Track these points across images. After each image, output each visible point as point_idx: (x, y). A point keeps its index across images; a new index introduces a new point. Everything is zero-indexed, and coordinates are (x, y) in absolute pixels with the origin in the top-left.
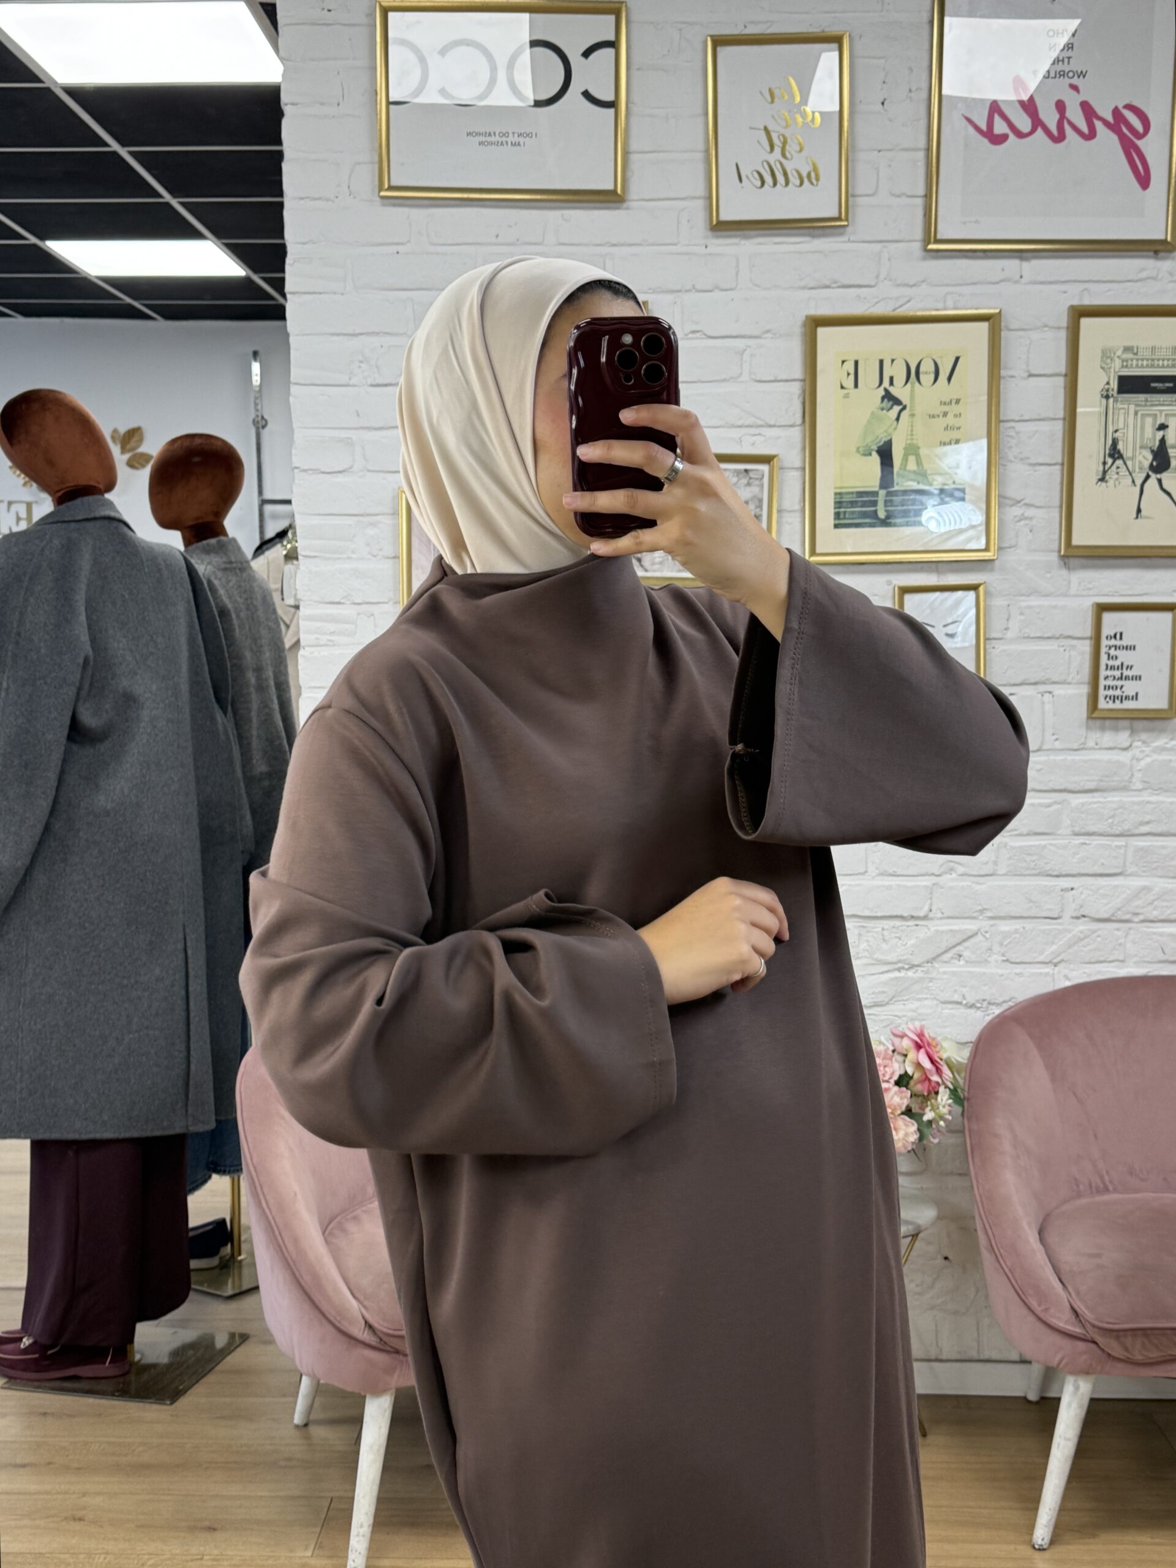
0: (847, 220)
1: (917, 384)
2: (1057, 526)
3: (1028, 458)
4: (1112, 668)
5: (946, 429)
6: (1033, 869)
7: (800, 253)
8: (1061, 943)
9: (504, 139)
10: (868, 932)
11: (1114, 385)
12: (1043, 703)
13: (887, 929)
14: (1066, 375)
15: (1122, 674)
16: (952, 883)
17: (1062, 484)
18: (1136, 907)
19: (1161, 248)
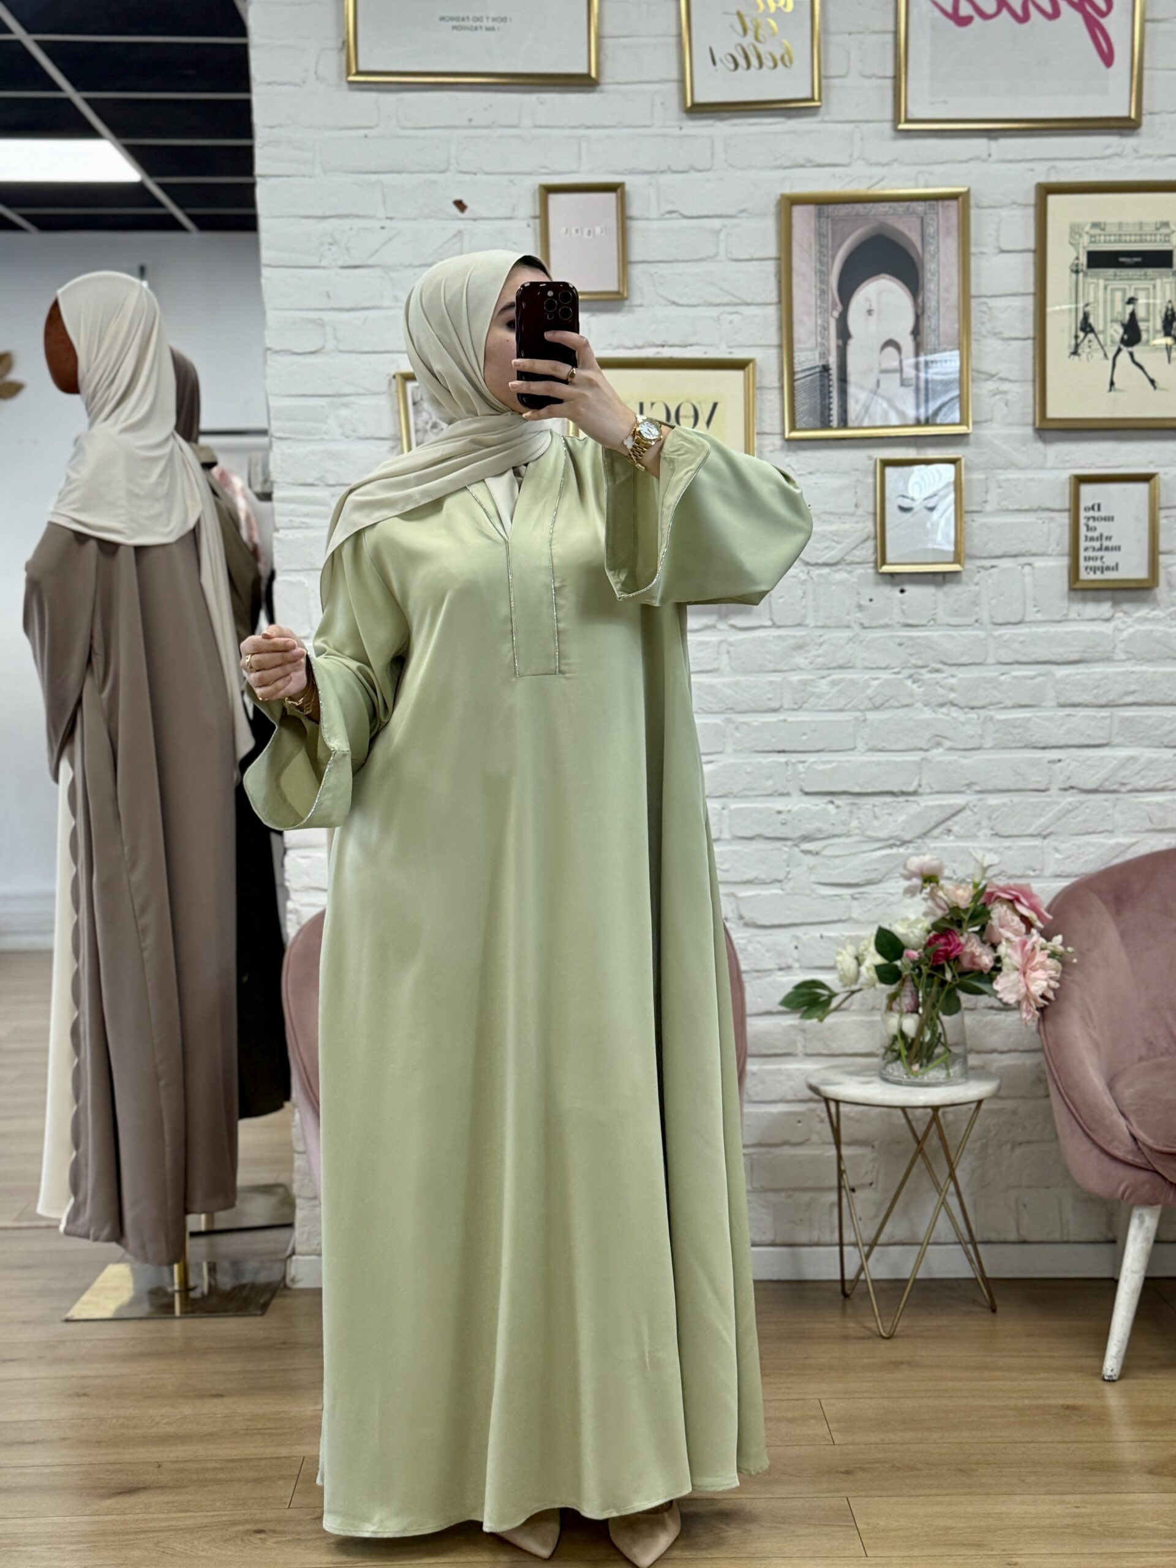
0: (820, 100)
2: (1031, 399)
3: (1001, 333)
4: (1092, 539)
6: (1019, 742)
7: (774, 133)
8: (1050, 815)
9: (478, 24)
10: (859, 809)
11: (1084, 260)
12: (1023, 575)
13: (877, 806)
14: (1035, 251)
15: (1101, 545)
16: (939, 759)
17: (1034, 358)
18: (1124, 777)
19: (1124, 126)
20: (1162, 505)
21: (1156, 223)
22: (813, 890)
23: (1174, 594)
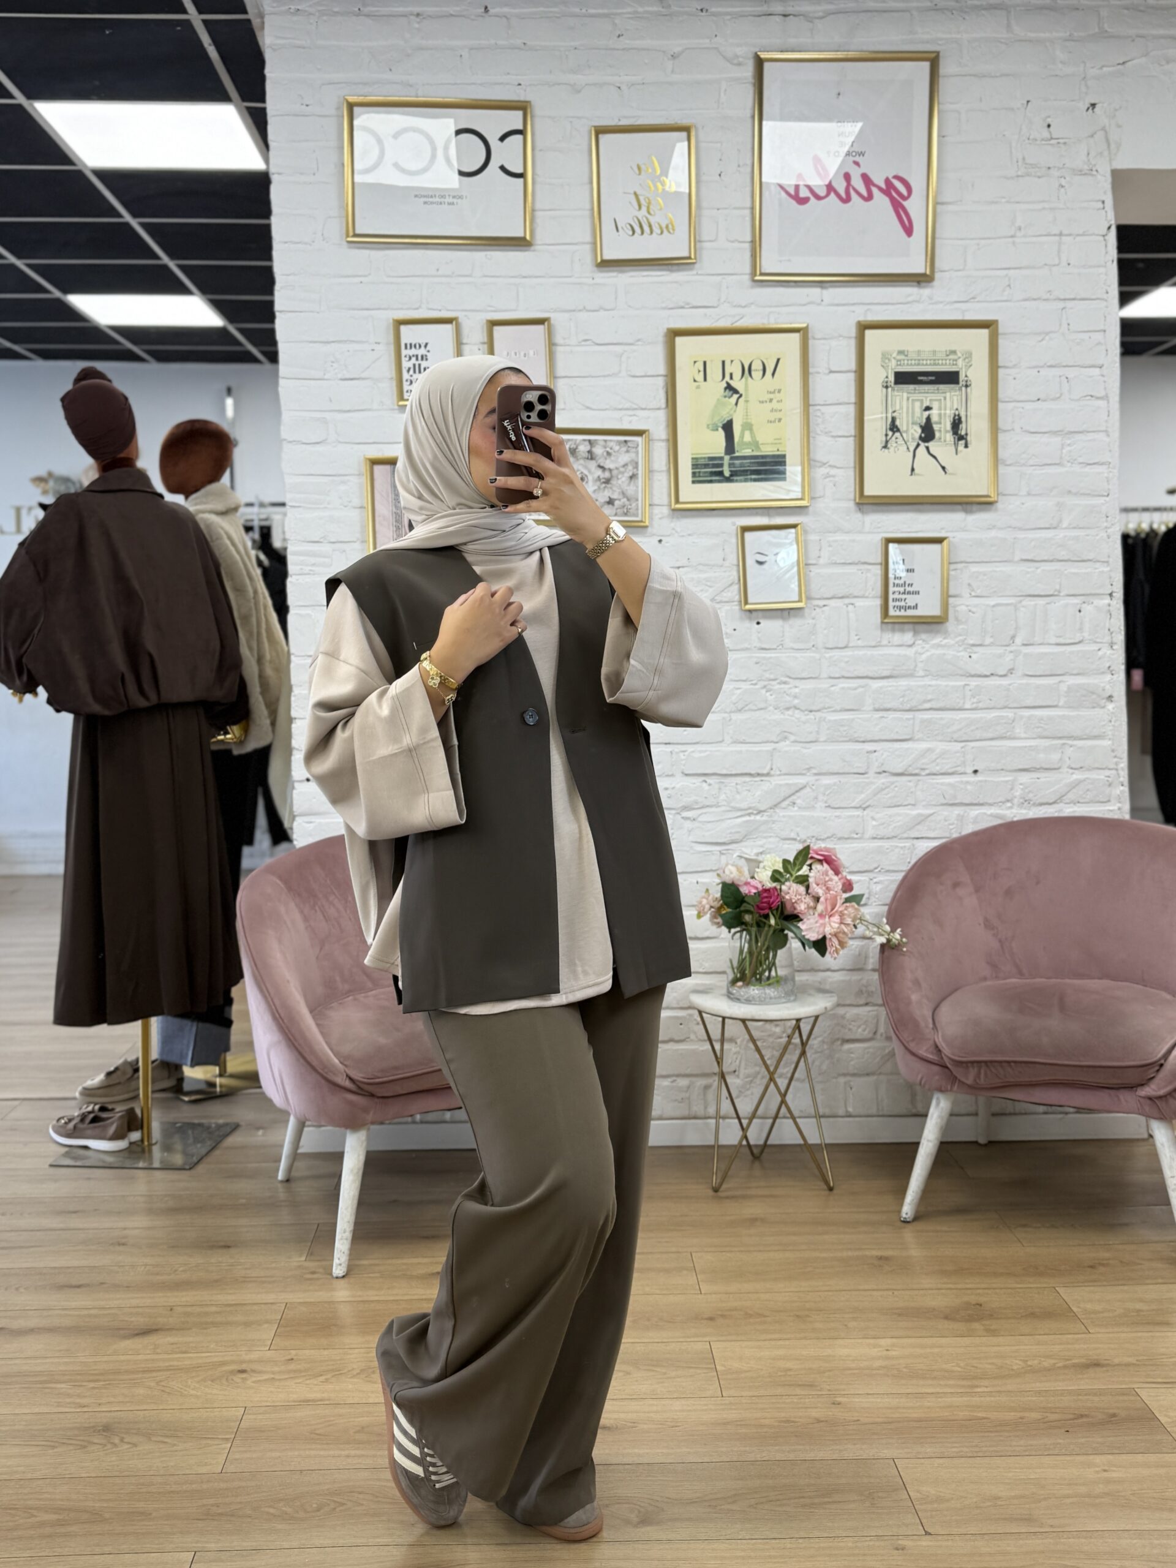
0: (695, 258)
1: (749, 378)
2: (853, 481)
3: (830, 432)
4: (898, 585)
5: (772, 411)
6: (845, 737)
7: (662, 283)
8: (868, 792)
9: (442, 200)
10: (726, 786)
11: (892, 378)
12: (848, 612)
13: (739, 784)
14: (855, 372)
15: (905, 590)
16: (787, 749)
17: (855, 451)
18: (923, 764)
19: (921, 280)
20: (951, 561)
21: (946, 351)
22: (691, 847)
23: (961, 627)
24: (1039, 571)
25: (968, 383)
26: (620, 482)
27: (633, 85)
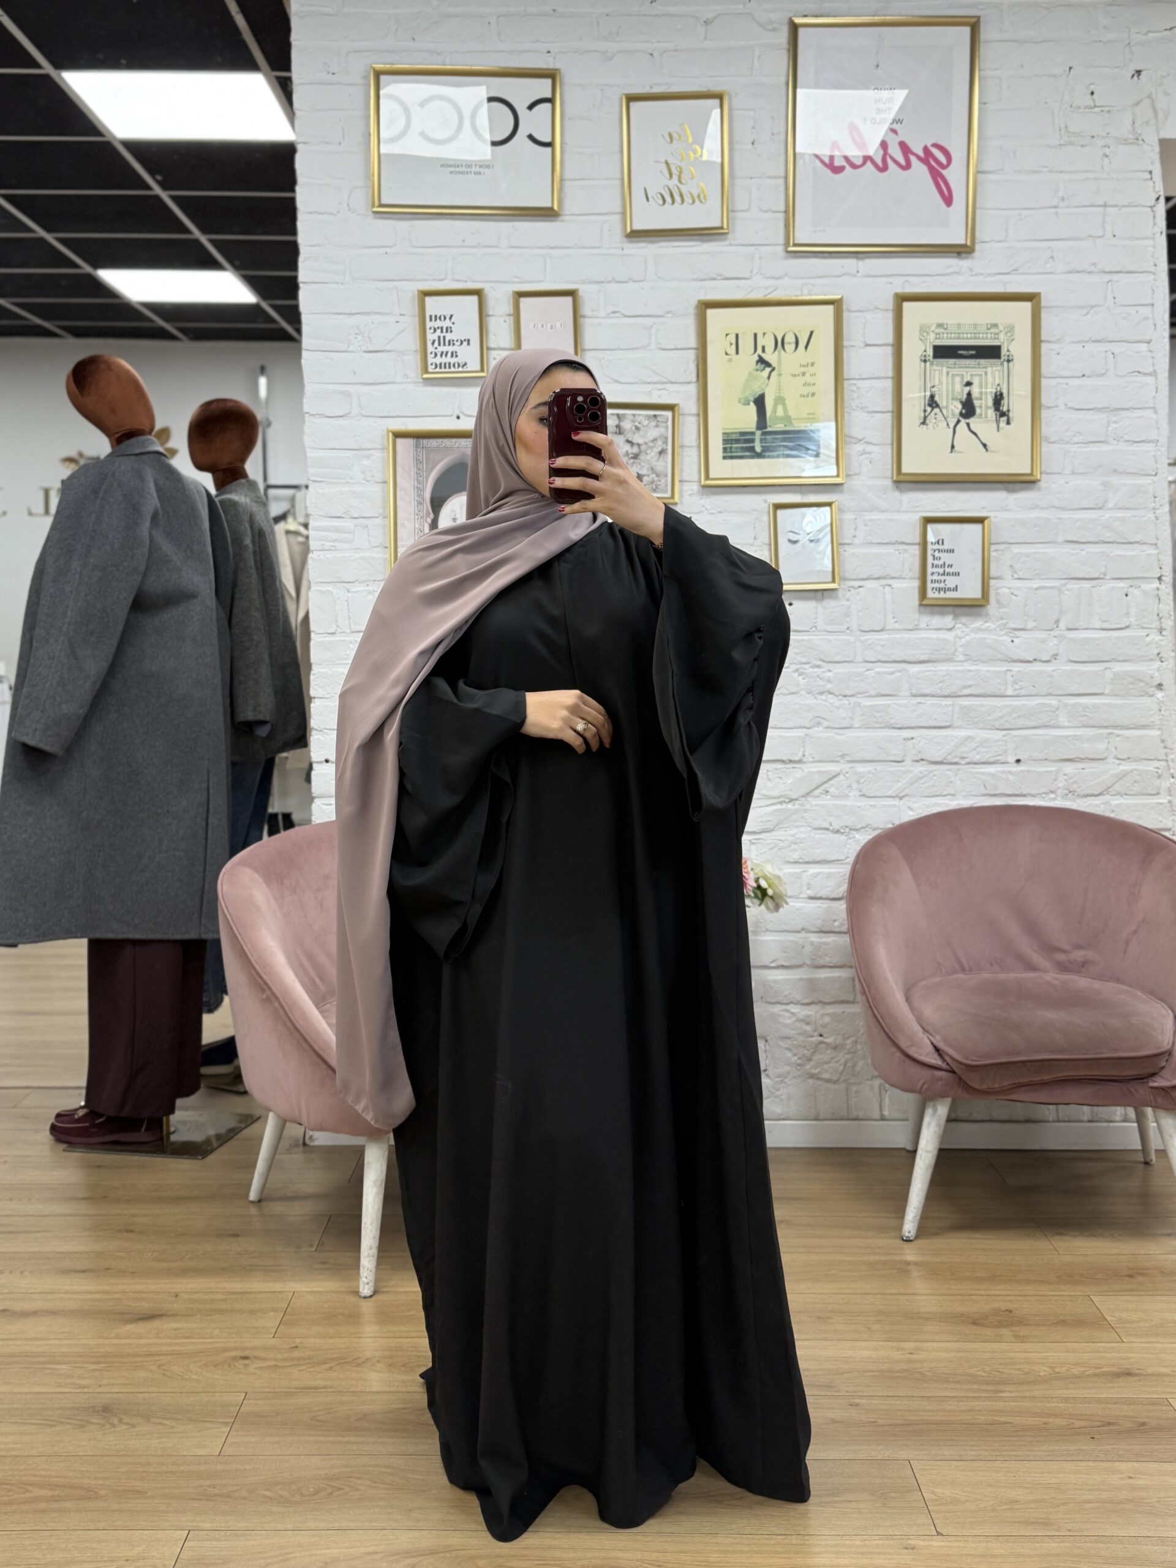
0: (728, 228)
1: (782, 352)
2: (890, 458)
3: (866, 407)
4: (937, 566)
5: (805, 385)
6: (880, 723)
7: (693, 253)
8: (905, 781)
9: (469, 169)
11: (930, 352)
12: (884, 594)
13: (770, 771)
14: (893, 345)
15: (944, 571)
16: (820, 735)
17: (893, 427)
18: (963, 752)
19: (962, 251)
20: (993, 541)
21: (987, 324)
23: (1002, 610)
24: (1084, 553)
25: (1011, 358)
26: (648, 457)
27: (665, 51)
